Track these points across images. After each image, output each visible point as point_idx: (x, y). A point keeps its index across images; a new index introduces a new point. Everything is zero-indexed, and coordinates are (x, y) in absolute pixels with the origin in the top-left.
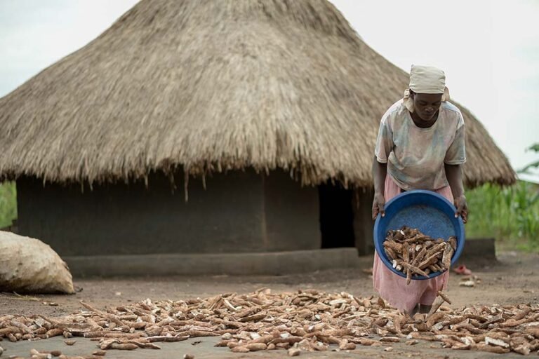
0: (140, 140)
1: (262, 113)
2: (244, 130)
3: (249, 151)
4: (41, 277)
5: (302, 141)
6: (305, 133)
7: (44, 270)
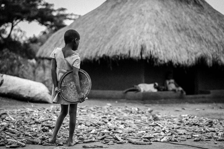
0: (98, 47)
1: (138, 37)
2: (129, 44)
3: (129, 52)
4: (38, 96)
5: (152, 49)
6: (154, 46)
7: (39, 94)
